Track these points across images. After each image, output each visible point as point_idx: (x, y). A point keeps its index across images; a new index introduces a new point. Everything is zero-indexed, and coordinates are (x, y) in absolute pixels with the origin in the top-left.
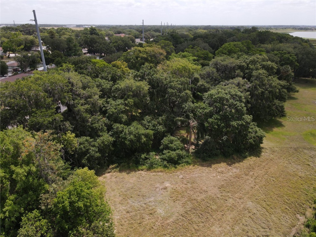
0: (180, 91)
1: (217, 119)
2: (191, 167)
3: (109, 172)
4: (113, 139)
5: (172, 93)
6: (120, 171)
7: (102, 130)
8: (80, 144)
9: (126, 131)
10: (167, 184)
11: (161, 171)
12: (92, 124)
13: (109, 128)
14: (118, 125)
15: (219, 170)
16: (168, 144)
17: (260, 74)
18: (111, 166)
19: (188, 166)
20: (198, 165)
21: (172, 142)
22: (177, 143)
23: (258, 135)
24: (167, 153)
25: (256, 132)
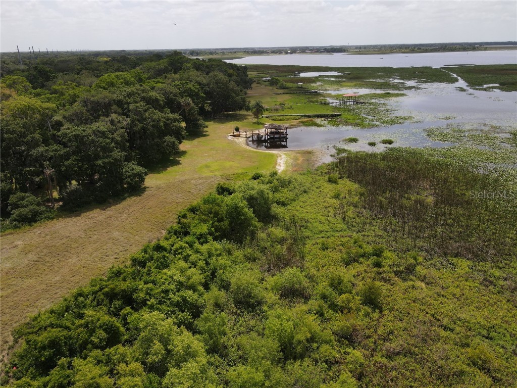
0: (23, 135)
1: (76, 160)
2: (55, 221)
5: (10, 138)
10: (19, 243)
11: (11, 234)
15: (90, 216)
16: (17, 201)
17: (137, 107)
19: (50, 221)
20: (63, 218)
21: (22, 199)
22: (30, 198)
23: (134, 172)
24: (16, 212)
25: (133, 169)
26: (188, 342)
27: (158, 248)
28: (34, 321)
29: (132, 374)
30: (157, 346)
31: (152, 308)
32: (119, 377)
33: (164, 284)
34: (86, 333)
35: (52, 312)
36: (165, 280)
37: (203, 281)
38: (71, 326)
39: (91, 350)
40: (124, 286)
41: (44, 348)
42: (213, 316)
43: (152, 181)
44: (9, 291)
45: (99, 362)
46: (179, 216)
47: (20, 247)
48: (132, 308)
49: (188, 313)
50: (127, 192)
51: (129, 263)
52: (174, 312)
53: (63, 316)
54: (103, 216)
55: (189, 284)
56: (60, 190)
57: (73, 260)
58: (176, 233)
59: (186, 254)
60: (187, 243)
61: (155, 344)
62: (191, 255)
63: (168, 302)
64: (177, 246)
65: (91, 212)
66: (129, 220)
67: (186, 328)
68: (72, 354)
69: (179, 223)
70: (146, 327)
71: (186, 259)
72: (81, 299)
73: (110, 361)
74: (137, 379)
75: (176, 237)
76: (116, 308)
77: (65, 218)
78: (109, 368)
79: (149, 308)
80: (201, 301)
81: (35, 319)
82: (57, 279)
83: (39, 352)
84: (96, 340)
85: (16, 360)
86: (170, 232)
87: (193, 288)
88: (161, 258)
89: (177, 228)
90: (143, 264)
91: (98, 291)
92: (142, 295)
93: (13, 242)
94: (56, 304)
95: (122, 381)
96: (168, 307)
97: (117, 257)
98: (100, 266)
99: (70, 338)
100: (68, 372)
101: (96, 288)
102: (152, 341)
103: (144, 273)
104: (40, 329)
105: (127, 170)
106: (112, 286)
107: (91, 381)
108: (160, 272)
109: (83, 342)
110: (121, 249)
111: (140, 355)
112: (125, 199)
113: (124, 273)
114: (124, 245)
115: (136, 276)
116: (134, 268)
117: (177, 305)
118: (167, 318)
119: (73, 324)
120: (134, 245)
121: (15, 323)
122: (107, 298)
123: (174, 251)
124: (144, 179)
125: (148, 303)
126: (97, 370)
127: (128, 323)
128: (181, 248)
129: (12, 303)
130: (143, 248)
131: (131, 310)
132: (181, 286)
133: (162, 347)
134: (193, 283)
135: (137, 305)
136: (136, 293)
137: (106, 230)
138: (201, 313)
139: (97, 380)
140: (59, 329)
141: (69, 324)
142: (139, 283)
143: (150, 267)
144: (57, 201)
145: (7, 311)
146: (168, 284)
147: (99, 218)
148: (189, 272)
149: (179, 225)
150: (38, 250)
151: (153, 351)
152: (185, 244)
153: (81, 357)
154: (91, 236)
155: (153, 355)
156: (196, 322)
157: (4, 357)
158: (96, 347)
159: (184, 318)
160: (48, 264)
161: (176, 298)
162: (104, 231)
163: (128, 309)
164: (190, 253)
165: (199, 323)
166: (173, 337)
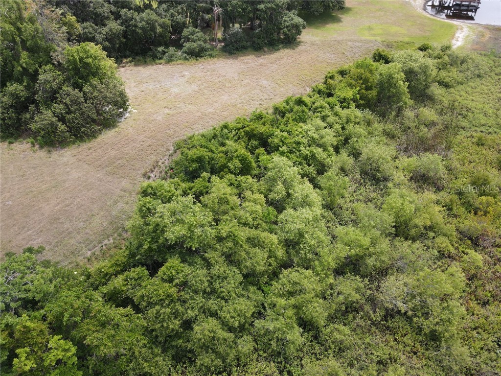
2: (215, 60)
3: (123, 67)
4: (122, 28)
6: (136, 65)
7: (108, 18)
8: (84, 28)
9: (138, 18)
10: (186, 73)
11: (181, 64)
12: (95, 9)
13: (117, 16)
14: (125, 10)
15: (245, 61)
16: (189, 35)
18: (124, 61)
19: (212, 59)
20: (223, 58)
21: (193, 33)
22: (199, 34)
23: (292, 22)
24: (187, 45)
25: (292, 19)
26: (308, 192)
27: (300, 102)
28: (189, 139)
29: (255, 201)
30: (280, 187)
31: (282, 154)
32: (245, 201)
33: (298, 136)
34: (226, 158)
35: (203, 136)
36: (300, 132)
37: (335, 143)
38: (215, 151)
39: (227, 174)
40: (261, 129)
41: (193, 161)
42: (337, 178)
43: (308, 36)
44: (175, 111)
45: (231, 184)
46: (327, 77)
47: (187, 77)
48: (266, 150)
49: (314, 168)
50: (282, 43)
51: (271, 111)
52: (301, 164)
53: (210, 141)
54: (256, 63)
55: (321, 142)
56: (224, 31)
57: (225, 98)
58: (320, 92)
59: (324, 114)
60: (329, 104)
61: (278, 185)
62: (329, 116)
63: (298, 153)
64: (317, 104)
65: (247, 57)
66: (279, 71)
67: (309, 180)
68: (213, 172)
69: (325, 83)
70: (274, 169)
71: (324, 118)
72: (226, 131)
73: (240, 187)
74: (258, 207)
75: (319, 95)
76: (252, 146)
77: (224, 58)
78: (238, 192)
79: (280, 154)
80: (328, 161)
81: (190, 138)
82: (210, 110)
83: (189, 163)
84: (232, 167)
85: (173, 165)
86: (314, 91)
87: (324, 147)
88: (300, 112)
89: (322, 88)
90: (282, 114)
91: (240, 129)
92: (276, 141)
93: (182, 72)
94: (208, 130)
95: (247, 204)
96: (297, 157)
97: (262, 103)
98: (246, 108)
99: (212, 159)
100: (207, 184)
101: (240, 126)
102: (276, 182)
103: (282, 122)
104: (193, 147)
105: (287, 19)
106: (253, 127)
107: (223, 196)
108: (297, 125)
109: (222, 165)
110: (266, 97)
111: (264, 190)
112: (278, 50)
113: (265, 118)
114: (269, 94)
115: (274, 123)
116: (274, 116)
117: (306, 158)
118: (294, 166)
119: (217, 149)
120: (278, 96)
121: (176, 137)
122: (246, 137)
123: (314, 109)
124: (301, 32)
125: (280, 148)
126: (228, 190)
127: (259, 161)
128: (321, 107)
129: (176, 122)
130: (285, 99)
131: (264, 151)
132: (313, 142)
133: (284, 189)
134: (324, 143)
135: (270, 149)
136: (272, 138)
137: (257, 77)
138: (326, 171)
139: (228, 196)
140: (205, 149)
141: (214, 148)
142: (277, 130)
143: (289, 119)
144: (220, 41)
145: (172, 126)
146: (302, 137)
147: (252, 64)
148: (324, 132)
149: (325, 86)
150: (200, 82)
151: (276, 189)
152: (326, 105)
153: (218, 176)
154: (243, 79)
155: (275, 193)
156: (319, 178)
157: (165, 160)
158: (231, 173)
159: (309, 171)
160: (206, 97)
161: (305, 151)
162: (254, 77)
163: (261, 150)
164: (329, 114)
165: (322, 180)
166: (296, 184)
